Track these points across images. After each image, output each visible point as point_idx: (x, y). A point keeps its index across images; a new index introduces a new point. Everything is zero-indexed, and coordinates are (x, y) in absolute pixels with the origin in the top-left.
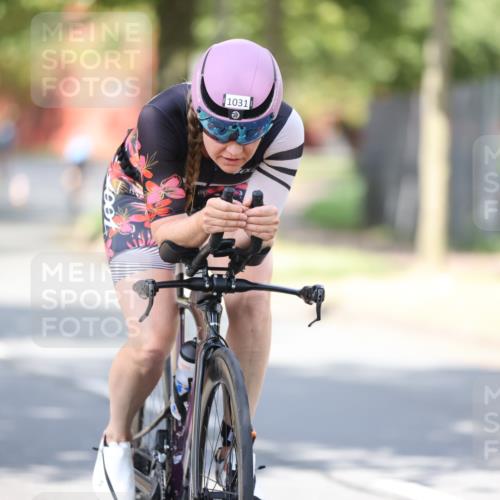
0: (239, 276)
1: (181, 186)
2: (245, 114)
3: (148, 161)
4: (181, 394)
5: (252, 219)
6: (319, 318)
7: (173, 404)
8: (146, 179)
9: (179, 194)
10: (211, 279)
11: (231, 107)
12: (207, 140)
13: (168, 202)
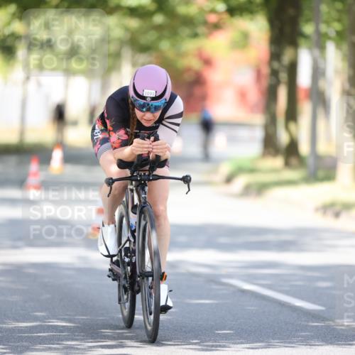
0: (154, 173)
1: (127, 133)
2: (153, 99)
3: (111, 122)
4: (133, 229)
5: (154, 147)
6: (189, 190)
7: (130, 234)
8: (110, 131)
9: (125, 137)
10: (141, 176)
11: (147, 95)
12: (137, 111)
13: (120, 141)
